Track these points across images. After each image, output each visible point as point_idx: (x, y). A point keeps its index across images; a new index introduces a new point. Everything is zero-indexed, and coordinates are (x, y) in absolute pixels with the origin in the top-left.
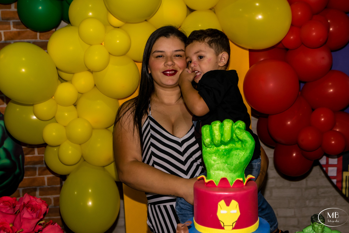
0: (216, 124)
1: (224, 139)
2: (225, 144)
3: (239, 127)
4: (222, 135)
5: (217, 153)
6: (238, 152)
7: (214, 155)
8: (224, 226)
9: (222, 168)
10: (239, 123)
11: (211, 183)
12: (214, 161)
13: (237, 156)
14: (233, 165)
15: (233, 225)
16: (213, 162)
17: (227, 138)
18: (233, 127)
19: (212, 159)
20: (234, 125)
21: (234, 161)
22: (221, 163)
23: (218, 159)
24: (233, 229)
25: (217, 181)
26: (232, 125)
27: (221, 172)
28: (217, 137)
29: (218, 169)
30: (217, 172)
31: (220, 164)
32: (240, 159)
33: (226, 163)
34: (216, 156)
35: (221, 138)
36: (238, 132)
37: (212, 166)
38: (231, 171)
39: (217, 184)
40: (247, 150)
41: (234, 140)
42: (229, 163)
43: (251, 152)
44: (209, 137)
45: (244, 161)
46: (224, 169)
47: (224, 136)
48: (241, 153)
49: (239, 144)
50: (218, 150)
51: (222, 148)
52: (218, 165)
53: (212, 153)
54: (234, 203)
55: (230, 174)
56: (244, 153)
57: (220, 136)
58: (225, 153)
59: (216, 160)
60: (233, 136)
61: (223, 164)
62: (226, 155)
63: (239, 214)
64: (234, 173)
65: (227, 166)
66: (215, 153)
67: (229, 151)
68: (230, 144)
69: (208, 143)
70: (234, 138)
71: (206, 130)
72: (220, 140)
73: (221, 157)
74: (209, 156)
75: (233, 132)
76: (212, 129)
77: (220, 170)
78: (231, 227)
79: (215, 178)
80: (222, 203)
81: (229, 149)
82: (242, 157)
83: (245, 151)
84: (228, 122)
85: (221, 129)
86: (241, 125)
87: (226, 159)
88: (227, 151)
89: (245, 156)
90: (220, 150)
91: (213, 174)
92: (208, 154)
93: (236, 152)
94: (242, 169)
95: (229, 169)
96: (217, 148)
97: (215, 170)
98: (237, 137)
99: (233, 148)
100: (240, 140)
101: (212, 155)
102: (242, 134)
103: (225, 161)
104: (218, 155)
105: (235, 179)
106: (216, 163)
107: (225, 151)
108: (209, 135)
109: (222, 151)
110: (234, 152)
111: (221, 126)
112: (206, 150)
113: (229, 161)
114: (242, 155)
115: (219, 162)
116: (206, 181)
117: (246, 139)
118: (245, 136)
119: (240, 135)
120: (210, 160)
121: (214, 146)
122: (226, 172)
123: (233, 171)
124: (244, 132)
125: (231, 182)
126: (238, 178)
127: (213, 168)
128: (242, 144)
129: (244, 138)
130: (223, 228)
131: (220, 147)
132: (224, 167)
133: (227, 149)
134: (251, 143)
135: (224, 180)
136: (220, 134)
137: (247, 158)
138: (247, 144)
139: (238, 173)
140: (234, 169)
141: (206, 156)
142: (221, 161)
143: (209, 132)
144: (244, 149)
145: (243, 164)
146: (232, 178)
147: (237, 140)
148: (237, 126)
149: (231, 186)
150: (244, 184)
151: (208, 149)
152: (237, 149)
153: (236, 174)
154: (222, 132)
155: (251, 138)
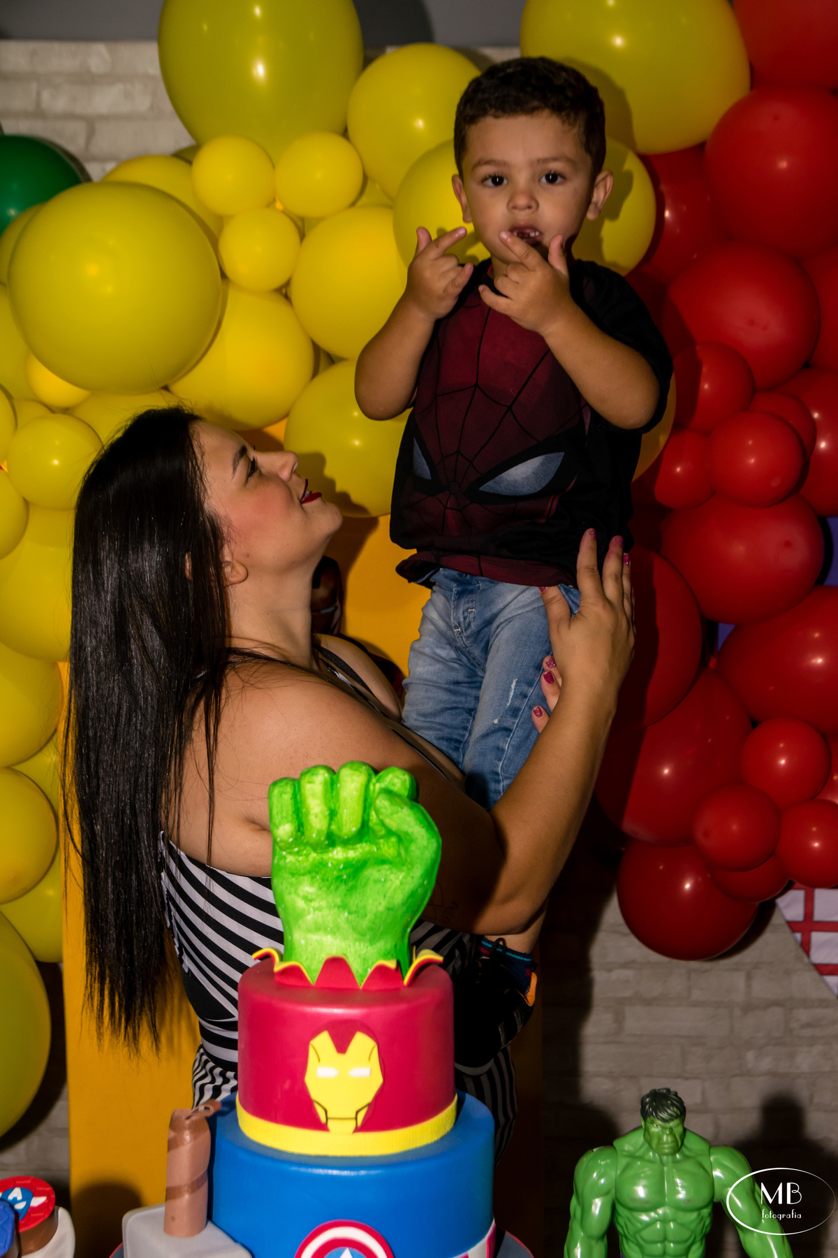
0: (316, 779)
3: (391, 788)
4: (332, 814)
5: (317, 873)
6: (383, 872)
7: (307, 878)
8: (327, 1119)
9: (331, 925)
10: (390, 776)
11: (295, 972)
12: (307, 899)
13: (379, 885)
14: (366, 915)
15: (356, 1118)
16: (301, 904)
17: (349, 822)
18: (371, 787)
19: (301, 893)
20: (374, 781)
21: (370, 901)
22: (330, 907)
23: (320, 892)
24: (357, 1130)
25: (313, 967)
26: (369, 781)
27: (328, 938)
28: (317, 821)
29: (318, 928)
30: (314, 937)
31: (326, 912)
32: (388, 895)
33: (344, 906)
34: (312, 884)
35: (330, 825)
36: (385, 808)
37: (300, 915)
38: (361, 935)
39: (312, 975)
40: (413, 866)
41: (374, 831)
42: (354, 909)
43: (427, 874)
44: (290, 818)
45: (404, 904)
46: (338, 928)
47: (339, 816)
48: (392, 877)
49: (391, 844)
50: (321, 863)
51: (336, 857)
52: (317, 912)
53: (302, 871)
54: (363, 1044)
55: (357, 944)
56: (405, 878)
57: (328, 817)
58: (343, 872)
59: (314, 897)
60: (369, 820)
61: (336, 910)
62: (346, 882)
63: (377, 1080)
64: (372, 941)
65: (347, 919)
66: (309, 872)
67: (355, 870)
68: (364, 845)
69: (285, 837)
70: (371, 824)
71: (281, 793)
72: (325, 832)
73: (328, 888)
74: (291, 884)
75: (370, 805)
76: (302, 791)
77: (325, 930)
78: (352, 1125)
79: (306, 959)
80: (322, 1043)
81: (358, 861)
82: (395, 890)
83: (408, 869)
84: (356, 770)
85: (332, 793)
86: (396, 780)
87: (346, 895)
88: (352, 866)
89: (409, 887)
90: (330, 865)
91: (303, 942)
92: (286, 875)
93: (379, 871)
94: (399, 928)
95: (354, 929)
96: (320, 856)
97: (309, 931)
98: (383, 824)
99: (369, 859)
100: (390, 833)
101: (302, 878)
102: (397, 812)
103: (342, 901)
104: (320, 881)
105: (373, 963)
106: (313, 907)
107: (345, 868)
108: (290, 812)
109: (335, 867)
110: (372, 873)
111: (332, 785)
112: (282, 863)
113: (354, 901)
114: (398, 882)
115: (324, 903)
116: (279, 966)
117: (410, 830)
118: (408, 819)
119: (392, 814)
120: (293, 896)
121: (308, 848)
122: (345, 939)
123: (368, 937)
124: (406, 804)
125: (360, 971)
126: (385, 959)
127: (300, 922)
128: (399, 846)
129: (405, 828)
130: (323, 1127)
131: (330, 855)
132: (339, 920)
133: (354, 859)
134: (428, 843)
135: (336, 965)
136: (325, 808)
137: (413, 894)
138: (413, 847)
139: (385, 944)
140: (370, 929)
141: (282, 884)
142: (330, 900)
143: (290, 801)
144: (404, 861)
145: (400, 913)
146: (364, 958)
147: (382, 831)
148: (383, 785)
149: (361, 984)
150: (405, 981)
151: (290, 858)
152: (384, 862)
153: (378, 945)
154: (334, 804)
155: (428, 828)
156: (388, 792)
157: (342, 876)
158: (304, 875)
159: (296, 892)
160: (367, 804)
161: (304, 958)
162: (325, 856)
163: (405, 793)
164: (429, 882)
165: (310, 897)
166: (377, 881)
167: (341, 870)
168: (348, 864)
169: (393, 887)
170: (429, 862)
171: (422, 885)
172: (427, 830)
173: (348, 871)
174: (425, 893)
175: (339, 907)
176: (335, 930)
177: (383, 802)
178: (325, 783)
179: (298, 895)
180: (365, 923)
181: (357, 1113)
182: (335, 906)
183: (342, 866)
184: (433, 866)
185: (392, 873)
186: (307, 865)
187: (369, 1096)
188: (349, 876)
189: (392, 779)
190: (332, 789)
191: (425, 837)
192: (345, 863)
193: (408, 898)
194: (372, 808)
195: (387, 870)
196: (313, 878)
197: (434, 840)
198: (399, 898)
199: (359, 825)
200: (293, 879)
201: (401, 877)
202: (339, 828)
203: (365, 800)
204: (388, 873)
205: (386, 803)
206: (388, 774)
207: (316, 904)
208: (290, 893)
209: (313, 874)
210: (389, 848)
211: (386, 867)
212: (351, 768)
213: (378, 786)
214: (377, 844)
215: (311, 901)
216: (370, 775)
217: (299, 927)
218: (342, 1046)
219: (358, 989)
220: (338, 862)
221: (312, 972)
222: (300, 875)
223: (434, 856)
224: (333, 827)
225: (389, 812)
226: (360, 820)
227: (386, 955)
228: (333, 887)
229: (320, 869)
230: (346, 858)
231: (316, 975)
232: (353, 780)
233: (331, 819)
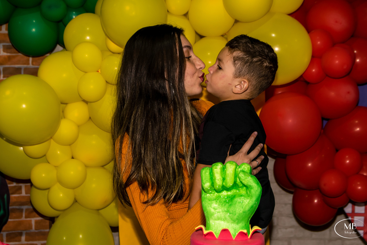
0: (217, 167)
2: (228, 189)
3: (244, 170)
4: (224, 179)
5: (218, 200)
6: (242, 199)
7: (214, 202)
9: (223, 218)
11: (211, 234)
12: (215, 209)
13: (240, 204)
14: (236, 214)
16: (212, 210)
17: (230, 182)
18: (237, 170)
19: (213, 207)
20: (238, 167)
21: (237, 209)
22: (223, 212)
23: (219, 206)
25: (217, 232)
26: (236, 168)
27: (222, 222)
28: (218, 182)
29: (219, 219)
30: (217, 222)
31: (221, 213)
32: (244, 207)
33: (228, 211)
34: (216, 204)
35: (223, 183)
36: (243, 177)
37: (212, 214)
38: (234, 221)
39: (217, 235)
40: (252, 197)
41: (238, 185)
42: (231, 212)
43: (257, 200)
44: (209, 181)
45: (249, 210)
46: (226, 219)
47: (226, 180)
48: (245, 201)
49: (244, 190)
50: (219, 196)
51: (224, 194)
52: (218, 213)
53: (212, 199)
55: (232, 224)
57: (222, 180)
58: (227, 200)
59: (217, 208)
60: (236, 181)
61: (225, 212)
62: (228, 203)
64: (238, 223)
65: (229, 216)
66: (215, 200)
67: (232, 198)
68: (234, 190)
69: (207, 188)
70: (237, 183)
71: (206, 172)
72: (221, 185)
73: (222, 205)
74: (209, 204)
75: (237, 176)
76: (213, 171)
77: (221, 219)
79: (215, 229)
81: (232, 195)
82: (246, 206)
83: (250, 198)
84: (232, 164)
85: (223, 172)
86: (246, 167)
87: (228, 207)
88: (230, 197)
89: (251, 205)
90: (222, 197)
91: (213, 224)
92: (207, 201)
93: (240, 199)
94: (247, 219)
95: (231, 219)
96: (219, 194)
97: (215, 220)
98: (241, 182)
99: (236, 195)
100: (244, 185)
101: (213, 201)
102: (247, 178)
103: (227, 209)
104: (219, 202)
105: (238, 231)
106: (217, 212)
107: (227, 198)
108: (209, 179)
109: (224, 198)
110: (237, 199)
111: (224, 169)
112: (205, 196)
113: (231, 209)
114: (247, 203)
115: (220, 210)
116: (205, 232)
117: (251, 185)
118: (250, 181)
119: (245, 179)
120: (210, 208)
121: (214, 191)
122: (228, 222)
123: (236, 222)
124: (250, 176)
125: (234, 234)
126: (242, 229)
127: (212, 217)
128: (247, 190)
129: (249, 184)
131: (222, 193)
132: (226, 216)
133: (230, 195)
134: (258, 189)
135: (225, 232)
136: (221, 177)
137: (252, 207)
138: (252, 191)
139: (242, 224)
140: (237, 219)
141: (206, 203)
142: (223, 209)
143: (209, 175)
144: (249, 195)
145: (247, 213)
146: (235, 229)
147: (241, 185)
148: (241, 169)
149: (234, 238)
150: (249, 237)
151: (208, 195)
152: (241, 196)
153: (240, 225)
154: (224, 176)
155: (258, 184)
156: (243, 171)
157: (226, 201)
158: (213, 200)
159: (211, 207)
160: (236, 175)
161: (214, 229)
163: (249, 172)
164: (257, 203)
166: (239, 203)
167: (226, 199)
168: (228, 197)
169: (245, 205)
172: (257, 184)
173: (228, 199)
174: (256, 206)
175: (226, 211)
176: (225, 219)
177: (242, 175)
178: (221, 169)
179: (212, 207)
180: (236, 217)
182: (224, 211)
183: (226, 197)
184: (259, 197)
185: (245, 200)
188: (229, 201)
189: (244, 167)
190: (223, 171)
191: (256, 187)
192: (227, 196)
193: (251, 208)
194: (238, 177)
195: (243, 199)
196: (216, 201)
197: (259, 188)
198: (247, 208)
199: (233, 183)
200: (210, 202)
201: (248, 201)
202: (226, 184)
203: (235, 174)
204: (243, 200)
205: (243, 175)
206: (243, 165)
208: (209, 207)
209: (217, 200)
210: (243, 191)
211: (243, 197)
212: (230, 163)
213: (239, 169)
214: (239, 190)
215: (216, 209)
216: (236, 166)
217: (212, 218)
219: (233, 240)
220: (225, 196)
221: (217, 234)
222: (212, 200)
223: (259, 194)
224: (224, 184)
225: (244, 178)
226: (233, 181)
227: (242, 228)
228: (223, 205)
229: (219, 198)
230: (228, 194)
231: (218, 235)
232: (231, 168)
233: (223, 181)
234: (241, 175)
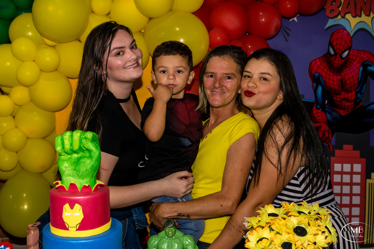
0: (66, 134)
1: (73, 148)
2: (75, 152)
3: (87, 137)
4: (71, 144)
5: (69, 160)
6: (85, 160)
7: (66, 162)
8: (69, 227)
9: (72, 175)
10: (87, 134)
11: (62, 188)
12: (66, 168)
13: (83, 164)
14: (80, 172)
15: (76, 227)
16: (64, 169)
17: (76, 147)
19: (64, 166)
20: (83, 135)
21: (81, 168)
22: (71, 170)
23: (69, 166)
24: (77, 230)
25: (67, 186)
26: (81, 135)
27: (71, 178)
28: (67, 146)
29: (69, 175)
30: (68, 178)
31: (71, 171)
32: (86, 166)
33: (75, 169)
34: (67, 164)
37: (64, 172)
38: (79, 177)
40: (93, 159)
41: (83, 149)
42: (77, 170)
44: (60, 145)
45: (91, 169)
47: (73, 145)
48: (87, 161)
49: (87, 153)
51: (75, 156)
52: (68, 171)
53: (65, 160)
54: (78, 207)
55: (79, 180)
56: (90, 161)
58: (76, 160)
60: (81, 146)
61: (73, 170)
62: (76, 163)
63: (82, 216)
64: (83, 179)
65: (76, 173)
67: (79, 159)
69: (59, 151)
71: (58, 139)
72: (70, 149)
73: (72, 164)
74: (62, 163)
76: (63, 138)
78: (75, 229)
79: (66, 184)
80: (67, 207)
81: (80, 157)
83: (91, 159)
84: (77, 132)
85: (71, 139)
86: (89, 135)
87: (76, 166)
89: (91, 164)
90: (73, 158)
91: (65, 179)
94: (91, 175)
95: (78, 175)
97: (67, 176)
98: (84, 147)
99: (82, 157)
100: (87, 150)
105: (83, 185)
108: (60, 144)
110: (82, 160)
113: (77, 168)
114: (88, 163)
115: (70, 169)
116: (57, 186)
117: (91, 148)
118: (90, 145)
120: (62, 167)
122: (76, 178)
123: (81, 178)
124: (90, 141)
125: (79, 187)
126: (85, 184)
128: (89, 153)
129: (89, 148)
130: (67, 229)
132: (74, 173)
134: (96, 152)
135: (73, 185)
136: (69, 143)
137: (93, 166)
138: (92, 153)
139: (87, 180)
140: (82, 176)
142: (72, 168)
143: (60, 141)
144: (90, 157)
145: (90, 171)
146: (80, 183)
147: (85, 149)
148: (85, 136)
149: (80, 190)
150: (92, 191)
151: (62, 157)
152: (85, 157)
153: (85, 180)
154: (72, 141)
155: (96, 148)
156: (86, 138)
158: (66, 161)
160: (81, 142)
162: (72, 156)
163: (90, 138)
164: (97, 163)
165: (66, 167)
166: (83, 163)
170: (97, 157)
171: (95, 163)
175: (74, 170)
176: (73, 176)
178: (69, 136)
180: (80, 174)
181: (77, 225)
186: (67, 158)
187: (80, 221)
190: (71, 137)
191: (95, 150)
192: (77, 158)
193: (91, 167)
196: (68, 162)
198: (89, 167)
199: (78, 147)
203: (80, 140)
207: (68, 169)
214: (85, 153)
217: (64, 175)
218: (72, 207)
219: (79, 192)
225: (85, 143)
226: (78, 146)
229: (70, 159)
230: (78, 156)
231: (68, 188)
232: (76, 135)
233: (71, 146)
234: (84, 141)
